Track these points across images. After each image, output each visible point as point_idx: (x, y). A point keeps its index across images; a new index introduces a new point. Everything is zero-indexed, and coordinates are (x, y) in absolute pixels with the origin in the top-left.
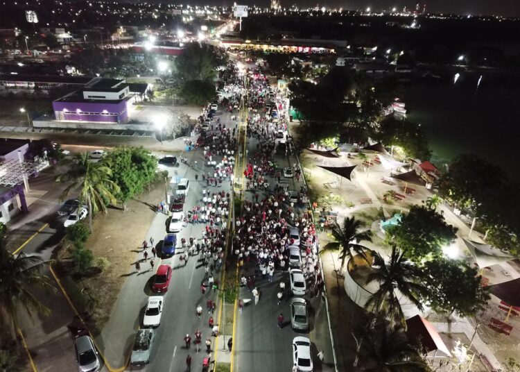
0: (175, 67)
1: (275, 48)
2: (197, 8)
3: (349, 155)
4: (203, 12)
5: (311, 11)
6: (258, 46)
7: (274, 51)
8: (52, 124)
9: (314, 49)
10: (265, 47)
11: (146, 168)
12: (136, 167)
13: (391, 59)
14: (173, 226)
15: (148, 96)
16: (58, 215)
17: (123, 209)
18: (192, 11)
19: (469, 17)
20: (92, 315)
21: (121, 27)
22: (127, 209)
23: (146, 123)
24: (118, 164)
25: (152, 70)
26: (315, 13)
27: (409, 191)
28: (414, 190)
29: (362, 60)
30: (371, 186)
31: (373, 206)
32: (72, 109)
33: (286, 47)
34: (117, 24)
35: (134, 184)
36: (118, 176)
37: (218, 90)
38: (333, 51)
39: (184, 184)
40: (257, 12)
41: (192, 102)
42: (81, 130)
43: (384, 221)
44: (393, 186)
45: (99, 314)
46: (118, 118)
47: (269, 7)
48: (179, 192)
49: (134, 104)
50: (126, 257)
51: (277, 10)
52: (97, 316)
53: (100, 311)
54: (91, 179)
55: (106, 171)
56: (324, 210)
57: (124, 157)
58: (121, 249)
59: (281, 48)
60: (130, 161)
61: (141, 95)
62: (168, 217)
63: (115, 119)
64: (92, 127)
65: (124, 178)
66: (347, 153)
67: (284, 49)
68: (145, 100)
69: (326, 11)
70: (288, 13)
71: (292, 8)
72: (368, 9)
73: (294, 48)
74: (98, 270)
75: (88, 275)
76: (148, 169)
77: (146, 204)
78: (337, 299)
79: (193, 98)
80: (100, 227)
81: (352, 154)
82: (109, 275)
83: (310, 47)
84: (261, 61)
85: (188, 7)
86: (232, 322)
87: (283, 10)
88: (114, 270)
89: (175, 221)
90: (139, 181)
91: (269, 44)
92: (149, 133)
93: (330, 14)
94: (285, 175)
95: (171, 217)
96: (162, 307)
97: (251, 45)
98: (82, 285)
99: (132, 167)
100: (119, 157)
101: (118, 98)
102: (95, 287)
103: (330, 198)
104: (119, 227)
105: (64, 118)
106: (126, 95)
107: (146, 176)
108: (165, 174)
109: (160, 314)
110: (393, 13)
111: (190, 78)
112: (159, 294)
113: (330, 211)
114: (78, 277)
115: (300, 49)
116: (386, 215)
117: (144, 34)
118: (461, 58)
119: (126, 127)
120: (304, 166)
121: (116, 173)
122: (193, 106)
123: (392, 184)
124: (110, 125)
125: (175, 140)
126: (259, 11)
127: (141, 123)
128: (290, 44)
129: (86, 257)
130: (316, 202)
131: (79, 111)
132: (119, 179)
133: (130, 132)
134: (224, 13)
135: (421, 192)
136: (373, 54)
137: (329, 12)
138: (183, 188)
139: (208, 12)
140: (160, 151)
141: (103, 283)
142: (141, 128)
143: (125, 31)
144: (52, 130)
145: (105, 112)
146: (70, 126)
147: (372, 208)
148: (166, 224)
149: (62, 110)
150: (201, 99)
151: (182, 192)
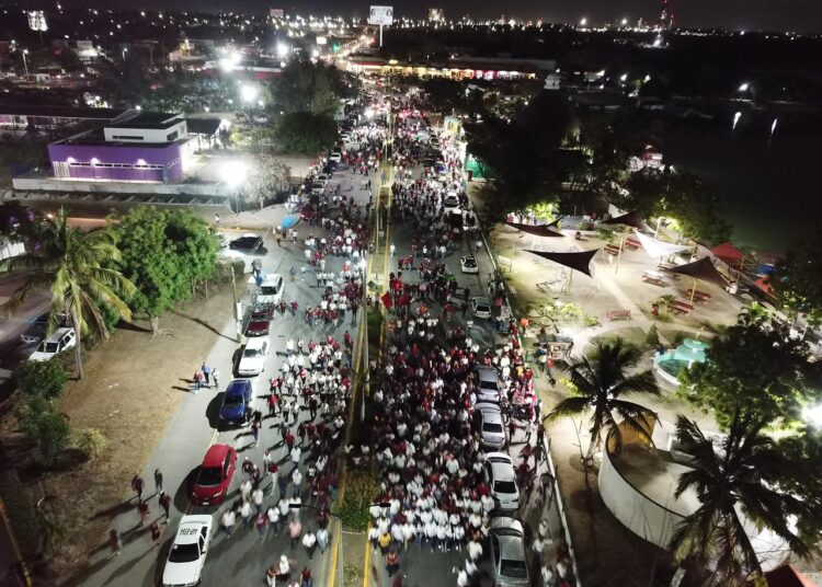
0: (270, 95)
1: (438, 73)
2: (312, 18)
3: (578, 233)
4: (321, 25)
5: (492, 25)
6: (409, 70)
7: (435, 76)
8: (47, 185)
9: (503, 73)
10: (422, 71)
11: (193, 249)
12: (175, 247)
13: (630, 89)
14: (246, 364)
15: (222, 140)
16: (22, 343)
17: (150, 331)
18: (304, 24)
19: (742, 33)
20: (51, 561)
21: (187, 41)
22: (160, 331)
23: (213, 183)
24: (138, 241)
25: (230, 101)
26: (499, 27)
27: (699, 297)
28: (708, 296)
29: (583, 89)
30: (624, 288)
31: (633, 324)
32: (84, 158)
33: (456, 71)
34: (180, 37)
35: (171, 282)
36: (138, 265)
37: (343, 132)
38: (533, 75)
39: (273, 284)
40: (407, 26)
41: (296, 149)
42: (98, 194)
43: (662, 354)
44: (666, 289)
45: (68, 559)
46: (164, 173)
47: (427, 20)
48: (262, 299)
49: (195, 153)
50: (144, 427)
51: (439, 23)
52: (62, 562)
53: (72, 550)
54: (76, 268)
55: (109, 252)
56: (543, 331)
57: (150, 229)
58: (136, 411)
59: (447, 73)
60: (162, 236)
61: (208, 138)
62: (239, 346)
63: (159, 176)
64: (119, 190)
65: (150, 269)
66: (574, 232)
67: (453, 73)
68: (216, 146)
69: (516, 26)
70: (457, 27)
71: (462, 20)
72: (583, 22)
73: (468, 73)
74: (81, 457)
75: (58, 468)
76: (198, 251)
77: (198, 321)
78: (587, 519)
79: (299, 141)
80: (101, 367)
81: (583, 233)
82: (104, 467)
83: (496, 70)
84: (415, 91)
85: (298, 18)
86: (361, 575)
87: (448, 23)
88: (117, 456)
89: (251, 353)
90: (180, 277)
91: (428, 66)
92: (219, 200)
93: (523, 29)
94: (464, 269)
95: (243, 347)
96: (206, 541)
97: (399, 68)
98: (42, 490)
99: (165, 245)
100: (138, 228)
101: (165, 140)
102: (70, 494)
103: (555, 308)
104: (139, 365)
105: (67, 174)
106: (180, 137)
107: (195, 265)
108: (239, 267)
109: (202, 558)
110: (623, 28)
111: (295, 110)
112: (206, 511)
113: (556, 334)
114: (34, 472)
115: (479, 74)
116: (664, 341)
117: (223, 50)
118: (744, 87)
119: (179, 189)
120: (498, 253)
121: (134, 259)
122: (298, 157)
123: (663, 285)
124: (149, 185)
125: (263, 210)
126: (410, 24)
127: (205, 183)
128: (462, 66)
129: (55, 429)
130: (527, 317)
131: (95, 161)
132: (140, 270)
133: (183, 198)
134: (355, 26)
135: (720, 300)
136: (598, 82)
137: (521, 26)
138: (270, 291)
139: (330, 25)
140: (234, 228)
141: (88, 484)
142: (206, 190)
143: (193, 47)
144: (47, 196)
145: (141, 162)
146: (80, 188)
147: (632, 329)
148: (234, 359)
149: (64, 159)
150: (312, 143)
151: (268, 298)
